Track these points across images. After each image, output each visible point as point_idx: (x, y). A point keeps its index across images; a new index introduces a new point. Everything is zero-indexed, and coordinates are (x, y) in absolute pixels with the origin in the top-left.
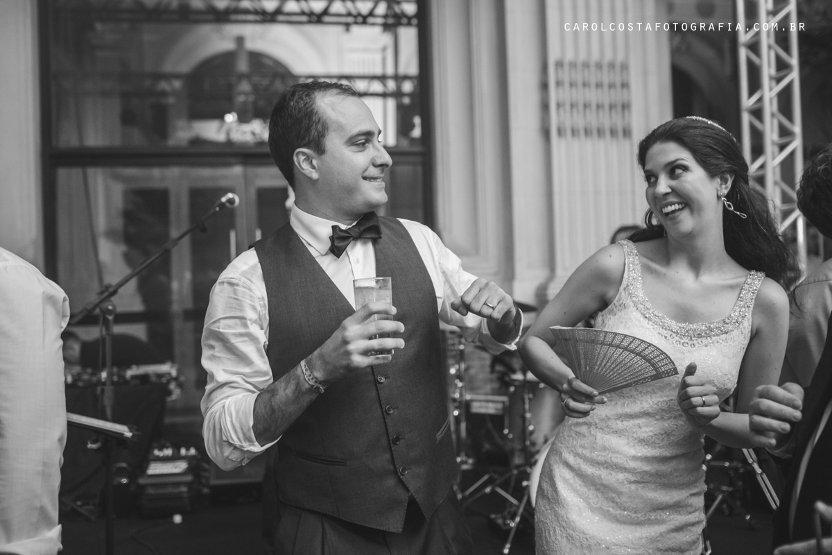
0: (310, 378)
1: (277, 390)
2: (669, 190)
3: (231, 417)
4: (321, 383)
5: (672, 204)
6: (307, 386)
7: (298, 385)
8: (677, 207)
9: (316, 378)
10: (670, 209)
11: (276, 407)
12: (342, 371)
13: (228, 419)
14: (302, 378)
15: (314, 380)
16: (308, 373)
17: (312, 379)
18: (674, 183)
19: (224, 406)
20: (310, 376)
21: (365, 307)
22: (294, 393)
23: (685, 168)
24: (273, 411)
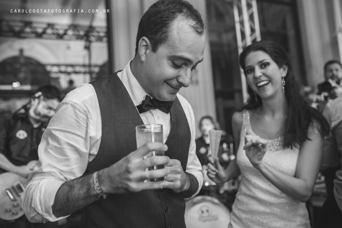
0: (98, 189)
1: (74, 188)
2: (261, 74)
3: (40, 194)
4: (105, 193)
5: (263, 81)
6: (94, 193)
7: (89, 189)
8: (265, 82)
9: (102, 190)
10: (262, 83)
11: (71, 199)
12: (122, 191)
13: (38, 194)
14: (92, 186)
15: (101, 191)
16: (97, 184)
17: (99, 190)
18: (263, 71)
19: (39, 184)
20: (98, 187)
21: (145, 146)
22: (84, 194)
23: (268, 64)
24: (68, 200)
